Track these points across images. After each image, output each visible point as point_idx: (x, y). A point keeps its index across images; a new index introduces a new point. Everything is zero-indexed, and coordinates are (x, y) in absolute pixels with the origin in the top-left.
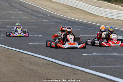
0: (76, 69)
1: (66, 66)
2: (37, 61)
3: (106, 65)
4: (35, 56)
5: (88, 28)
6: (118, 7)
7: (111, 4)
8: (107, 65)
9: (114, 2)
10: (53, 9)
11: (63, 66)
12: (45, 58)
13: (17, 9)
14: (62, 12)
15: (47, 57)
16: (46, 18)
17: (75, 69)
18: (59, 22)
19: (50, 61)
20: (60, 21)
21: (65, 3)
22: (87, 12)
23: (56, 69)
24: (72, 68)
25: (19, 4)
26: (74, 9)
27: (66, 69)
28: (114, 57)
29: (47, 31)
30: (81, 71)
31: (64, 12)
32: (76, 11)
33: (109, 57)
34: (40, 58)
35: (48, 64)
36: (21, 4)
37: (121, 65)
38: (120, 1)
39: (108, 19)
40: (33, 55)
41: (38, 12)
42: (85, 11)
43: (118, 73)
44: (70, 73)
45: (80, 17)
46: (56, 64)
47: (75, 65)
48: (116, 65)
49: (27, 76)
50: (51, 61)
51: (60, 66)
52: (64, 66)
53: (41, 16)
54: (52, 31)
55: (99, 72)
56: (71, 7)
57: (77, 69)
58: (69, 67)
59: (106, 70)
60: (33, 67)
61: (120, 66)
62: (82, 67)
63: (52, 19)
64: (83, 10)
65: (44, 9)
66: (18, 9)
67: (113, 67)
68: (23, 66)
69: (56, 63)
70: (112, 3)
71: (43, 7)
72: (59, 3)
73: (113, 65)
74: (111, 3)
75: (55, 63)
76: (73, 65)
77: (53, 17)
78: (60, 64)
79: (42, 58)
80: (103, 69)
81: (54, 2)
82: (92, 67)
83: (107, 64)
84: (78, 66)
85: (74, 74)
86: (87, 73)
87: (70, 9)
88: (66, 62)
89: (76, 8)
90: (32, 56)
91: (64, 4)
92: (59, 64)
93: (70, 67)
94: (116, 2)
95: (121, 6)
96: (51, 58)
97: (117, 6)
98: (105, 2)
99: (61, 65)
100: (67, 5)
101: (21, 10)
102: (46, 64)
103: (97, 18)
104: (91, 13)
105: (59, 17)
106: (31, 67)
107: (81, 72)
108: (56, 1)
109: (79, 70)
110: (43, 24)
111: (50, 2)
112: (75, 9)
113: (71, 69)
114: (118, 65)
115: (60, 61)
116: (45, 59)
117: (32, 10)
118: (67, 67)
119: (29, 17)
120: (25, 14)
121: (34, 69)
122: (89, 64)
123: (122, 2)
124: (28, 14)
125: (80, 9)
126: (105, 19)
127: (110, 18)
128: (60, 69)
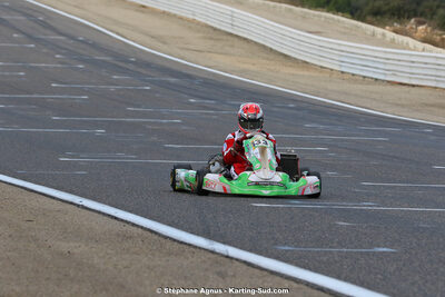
0: (227, 257)
1: (190, 245)
2: (85, 223)
3: (335, 244)
4: (78, 206)
5: (275, 109)
6: (384, 35)
7: (360, 24)
8: (340, 244)
9: (369, 18)
10: (146, 34)
11: (182, 243)
12: (116, 215)
13: (19, 31)
14: (182, 49)
15: (121, 209)
16: (120, 67)
17: (222, 255)
18: (169, 83)
19: (134, 225)
20: (173, 80)
21: (191, 17)
22: (271, 49)
23: (153, 255)
24: (213, 252)
25: (25, 15)
26: (225, 37)
27: (189, 255)
28: (367, 215)
29: (128, 116)
30: (245, 262)
31: (188, 49)
32: (232, 46)
33: (346, 214)
34: (99, 212)
35: (126, 237)
36: (31, 13)
37: (391, 247)
38: (394, 14)
39: (346, 77)
40: (71, 203)
41: (94, 46)
42: (264, 46)
43: (379, 276)
44: (207, 270)
45: (246, 66)
46: (156, 237)
47: (224, 243)
48: (372, 245)
49: (48, 279)
50: (137, 226)
51: (169, 243)
52: (185, 244)
53: (103, 61)
54: (144, 115)
55: (310, 270)
56: (215, 29)
57: (232, 258)
58: (200, 248)
59: (336, 262)
60: (72, 244)
61: (385, 249)
62: (250, 251)
63: (144, 72)
64: (256, 43)
65: (118, 34)
66: (23, 33)
67: (362, 253)
68: (35, 240)
69: (156, 233)
70: (363, 20)
71: (113, 27)
72: (169, 14)
73: (362, 247)
74: (358, 19)
75: (150, 234)
76: (218, 241)
77: (148, 65)
78: (171, 239)
79: (104, 214)
80: (325, 259)
81: (154, 12)
82: (287, 251)
84: (236, 246)
85: (219, 274)
86: (265, 273)
87: (211, 39)
88: (192, 232)
89: (231, 34)
90: (68, 206)
91: (188, 20)
92: (166, 237)
93: (206, 249)
94: (379, 17)
95: (396, 32)
96: (137, 214)
97: (379, 30)
98: (336, 17)
99: (175, 240)
100: (199, 23)
101: (31, 38)
102: (118, 235)
103: (306, 73)
104: (285, 56)
105: (168, 65)
106: (64, 246)
107: (245, 267)
108: (162, 9)
109: (237, 260)
110: (112, 88)
111: (137, 11)
112: (229, 37)
113: (211, 255)
114: (379, 246)
115: (170, 225)
116: (116, 218)
117: (72, 38)
118: (195, 247)
119: (60, 63)
120: (45, 50)
121: (75, 251)
122: (273, 238)
123: (399, 18)
124: (58, 53)
125: (245, 39)
126: (334, 76)
127: (353, 75)
128: (170, 254)
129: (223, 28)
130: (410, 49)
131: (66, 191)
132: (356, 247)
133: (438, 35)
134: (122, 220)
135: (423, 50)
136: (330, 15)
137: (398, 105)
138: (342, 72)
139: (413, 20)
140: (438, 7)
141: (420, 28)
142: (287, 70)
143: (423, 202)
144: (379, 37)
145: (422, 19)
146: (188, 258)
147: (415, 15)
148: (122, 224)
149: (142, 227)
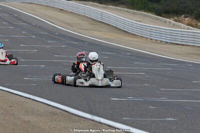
0: (100, 123)
1: (83, 117)
2: (36, 107)
3: (148, 117)
4: (33, 100)
5: (121, 56)
6: (170, 22)
7: (159, 17)
9: (163, 15)
10: (63, 22)
11: (79, 116)
13: (6, 21)
14: (80, 29)
15: (52, 101)
17: (98, 122)
18: (73, 44)
19: (57, 108)
20: (75, 43)
21: (83, 14)
22: (119, 29)
23: (67, 122)
24: (93, 120)
25: (9, 14)
26: (98, 23)
27: (83, 122)
28: (163, 103)
29: (54, 59)
30: (108, 125)
31: (82, 29)
32: (102, 27)
33: (153, 103)
34: (42, 103)
35: (54, 114)
36: (12, 13)
37: (174, 118)
38: (174, 13)
39: (152, 41)
40: (30, 98)
41: (40, 27)
42: (116, 28)
43: (168, 131)
45: (108, 36)
46: (68, 114)
47: (98, 116)
48: (165, 117)
50: (60, 109)
51: (74, 116)
52: (81, 117)
53: (44, 35)
54: (62, 58)
55: (137, 128)
56: (94, 20)
57: (102, 123)
58: (88, 119)
59: (149, 125)
60: (30, 117)
61: (171, 119)
62: (110, 120)
63: (63, 39)
64: (113, 26)
65: (50, 22)
66: (8, 22)
67: (161, 121)
68: (13, 115)
69: (68, 112)
70: (161, 16)
71: (48, 19)
72: (73, 13)
73: (160, 118)
74: (158, 15)
75: (65, 112)
76: (96, 116)
77: (64, 36)
78: (74, 114)
79: (44, 103)
80: (144, 123)
82: (127, 120)
83: (150, 116)
84: (104, 118)
87: (92, 24)
88: (84, 111)
89: (101, 22)
90: (28, 100)
92: (72, 114)
93: (90, 120)
94: (168, 14)
95: (175, 21)
96: (59, 103)
97: (168, 20)
98: (148, 14)
99: (76, 115)
100: (87, 17)
101: (11, 24)
102: (51, 113)
103: (135, 39)
104: (125, 31)
105: (74, 36)
106: (26, 118)
108: (70, 11)
109: (104, 124)
110: (48, 46)
111: (59, 11)
112: (101, 24)
113: (92, 122)
114: (168, 118)
115: (74, 108)
116: (50, 105)
117: (30, 24)
118: (86, 118)
119: (25, 35)
120: (18, 30)
121: (32, 120)
122: (121, 114)
123: (177, 14)
124: (24, 31)
125: (108, 24)
126: (148, 41)
127: (156, 40)
128: (74, 122)
129: (97, 19)
130: (182, 28)
131: (27, 93)
132: (158, 118)
133: (194, 22)
134: (53, 106)
135: (188, 29)
136: (146, 13)
137: (176, 54)
138: (152, 39)
139: (183, 16)
140: (194, 10)
141: (186, 19)
142: (126, 38)
143: (188, 98)
144: (168, 23)
145: (187, 15)
146: (82, 123)
147: (184, 13)
148: (53, 108)
149: (61, 109)
